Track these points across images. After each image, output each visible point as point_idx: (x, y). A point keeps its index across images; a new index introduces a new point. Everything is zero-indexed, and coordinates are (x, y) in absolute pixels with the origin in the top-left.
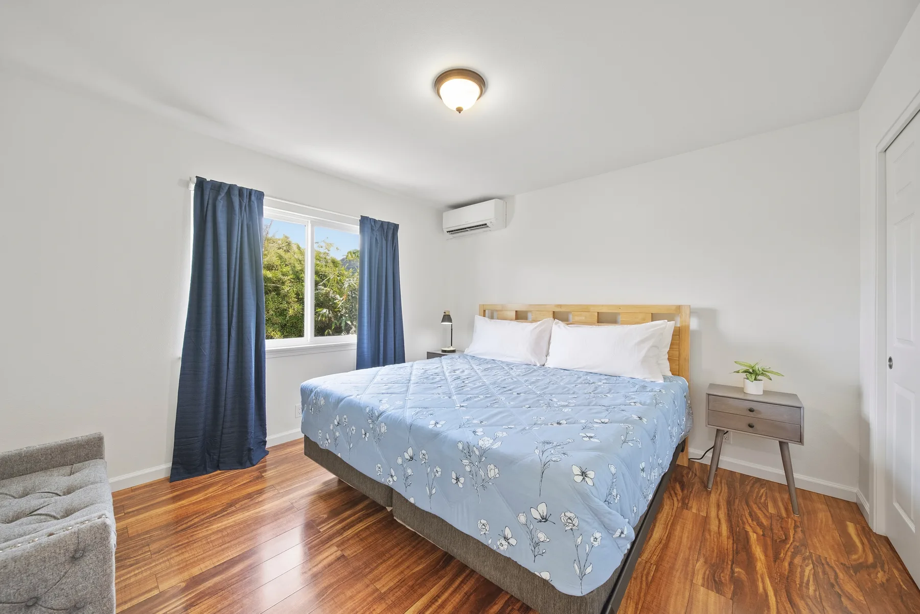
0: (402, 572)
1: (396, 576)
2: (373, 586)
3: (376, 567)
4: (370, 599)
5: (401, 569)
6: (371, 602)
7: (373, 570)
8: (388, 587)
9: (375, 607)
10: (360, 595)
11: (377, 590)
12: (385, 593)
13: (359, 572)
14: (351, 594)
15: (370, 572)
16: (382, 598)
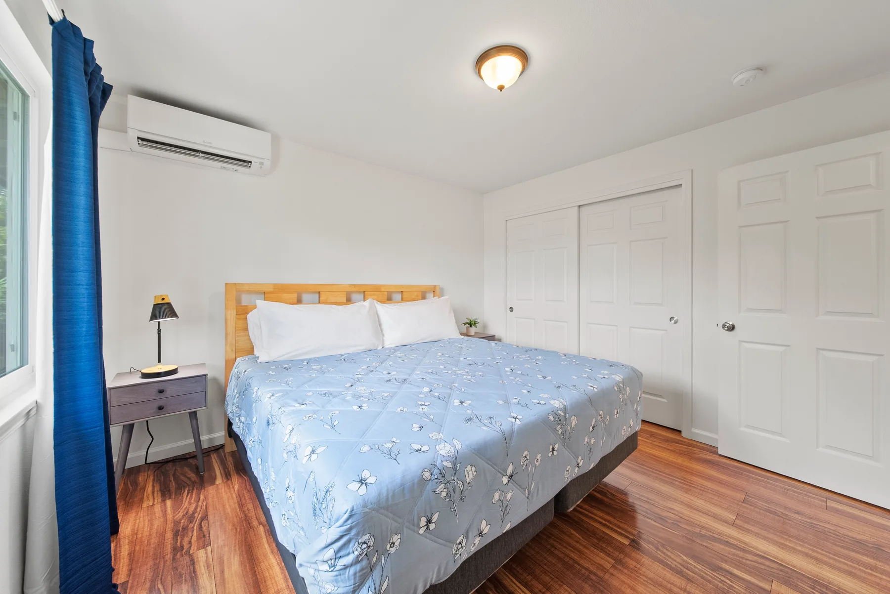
0: (585, 547)
1: (592, 552)
2: (610, 570)
3: (586, 569)
4: (626, 571)
5: (581, 547)
6: (628, 571)
7: (591, 572)
8: (606, 557)
9: (631, 566)
10: (626, 581)
11: (613, 566)
12: (614, 560)
13: (598, 586)
14: (629, 590)
15: (595, 575)
16: (619, 561)
